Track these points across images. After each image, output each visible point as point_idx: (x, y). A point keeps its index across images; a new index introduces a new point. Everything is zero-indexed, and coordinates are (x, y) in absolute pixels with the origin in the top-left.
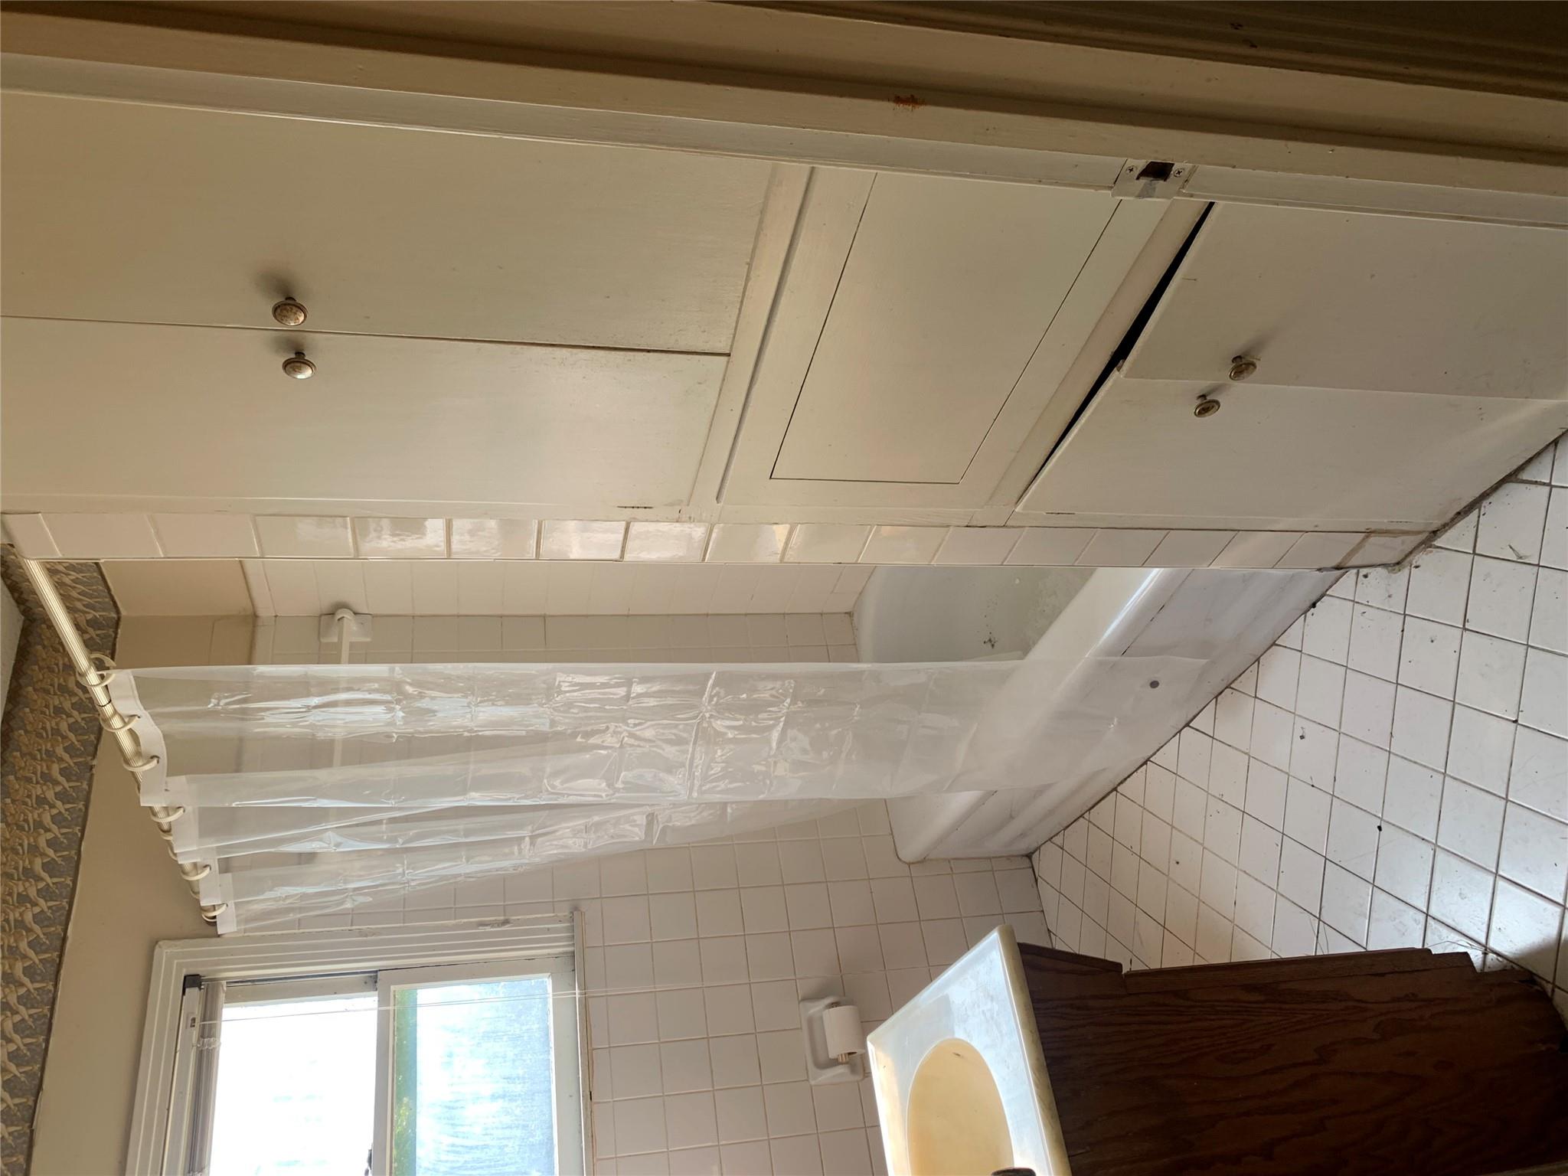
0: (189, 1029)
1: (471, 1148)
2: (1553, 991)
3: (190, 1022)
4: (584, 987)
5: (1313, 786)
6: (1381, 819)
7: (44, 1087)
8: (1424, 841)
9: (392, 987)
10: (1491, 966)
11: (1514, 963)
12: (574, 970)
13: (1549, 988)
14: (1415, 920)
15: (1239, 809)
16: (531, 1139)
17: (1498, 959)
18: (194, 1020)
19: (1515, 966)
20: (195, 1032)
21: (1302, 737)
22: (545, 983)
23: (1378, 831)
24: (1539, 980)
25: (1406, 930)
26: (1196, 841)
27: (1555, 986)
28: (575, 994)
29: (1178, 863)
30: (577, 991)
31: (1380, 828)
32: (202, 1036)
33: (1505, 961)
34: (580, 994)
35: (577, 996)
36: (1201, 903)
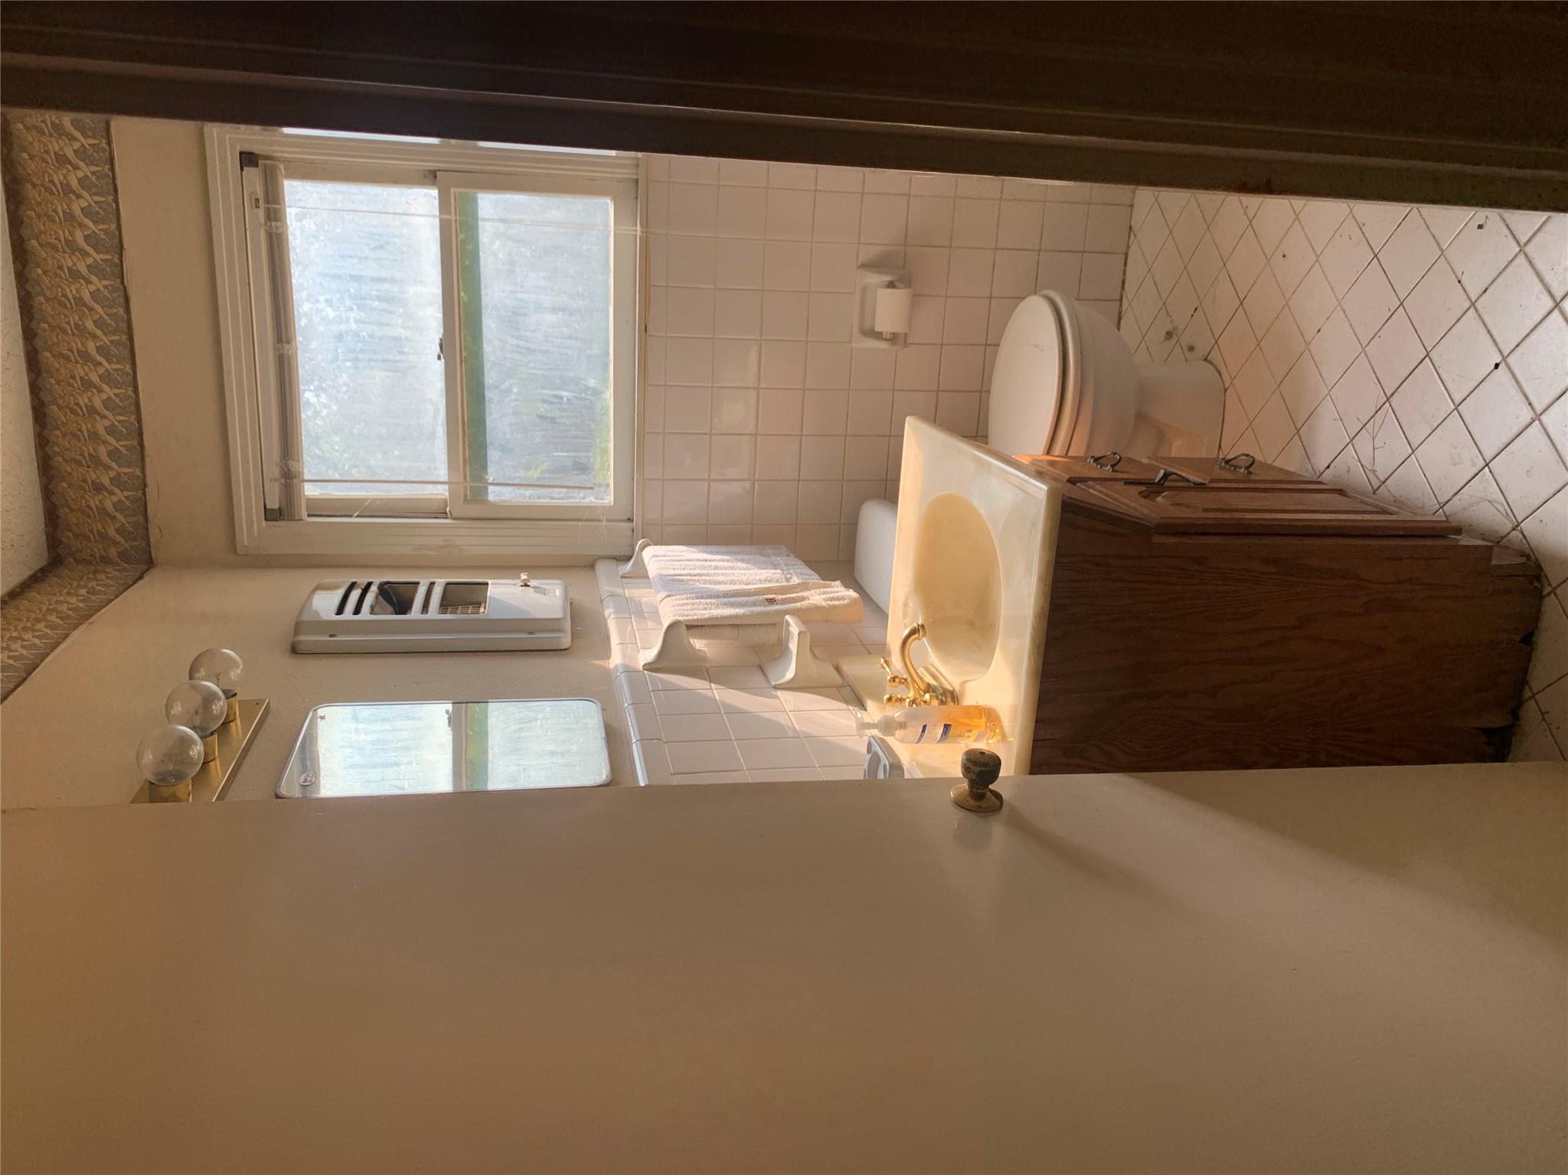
0: (256, 210)
1: (534, 351)
2: (1549, 594)
3: (254, 201)
4: (646, 224)
5: (1459, 282)
6: (1504, 358)
7: (125, 246)
8: (1529, 407)
9: (452, 190)
10: (1512, 540)
11: (1533, 552)
12: (637, 198)
13: (1548, 590)
14: (1473, 462)
15: (1372, 249)
16: (589, 351)
17: (1521, 540)
18: (257, 200)
19: (1532, 554)
20: (260, 213)
21: (1480, 227)
22: (607, 206)
23: (1493, 367)
24: (1544, 579)
25: (1459, 464)
26: (1313, 250)
27: (1553, 591)
28: (636, 231)
29: (1284, 256)
30: (639, 228)
31: (1497, 366)
32: (268, 218)
33: (1527, 546)
34: (642, 232)
35: (639, 233)
36: (1286, 308)
